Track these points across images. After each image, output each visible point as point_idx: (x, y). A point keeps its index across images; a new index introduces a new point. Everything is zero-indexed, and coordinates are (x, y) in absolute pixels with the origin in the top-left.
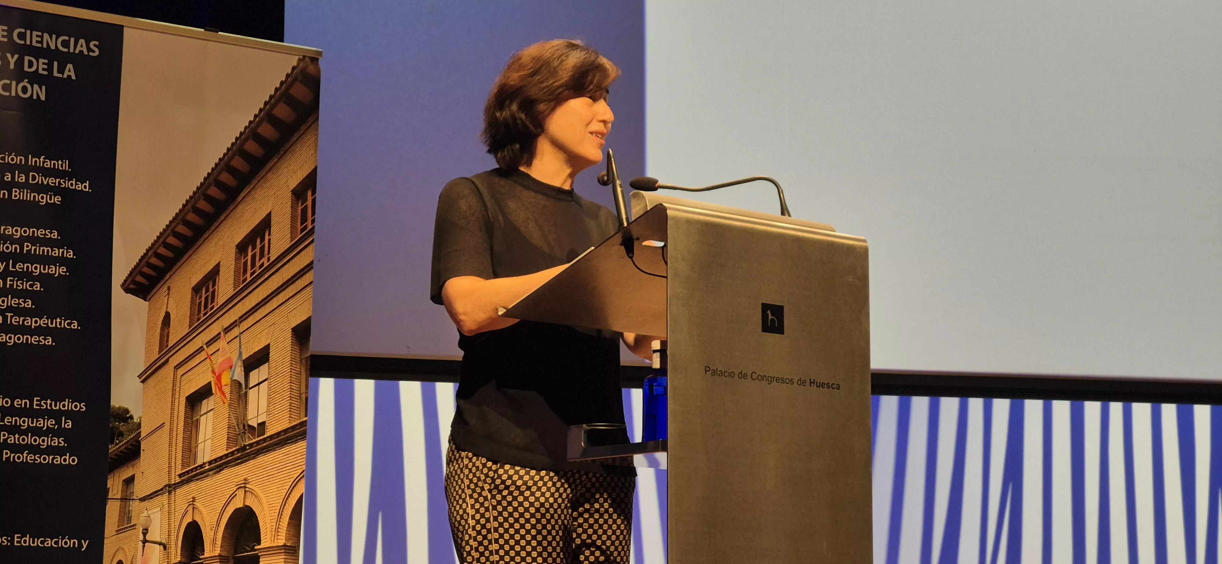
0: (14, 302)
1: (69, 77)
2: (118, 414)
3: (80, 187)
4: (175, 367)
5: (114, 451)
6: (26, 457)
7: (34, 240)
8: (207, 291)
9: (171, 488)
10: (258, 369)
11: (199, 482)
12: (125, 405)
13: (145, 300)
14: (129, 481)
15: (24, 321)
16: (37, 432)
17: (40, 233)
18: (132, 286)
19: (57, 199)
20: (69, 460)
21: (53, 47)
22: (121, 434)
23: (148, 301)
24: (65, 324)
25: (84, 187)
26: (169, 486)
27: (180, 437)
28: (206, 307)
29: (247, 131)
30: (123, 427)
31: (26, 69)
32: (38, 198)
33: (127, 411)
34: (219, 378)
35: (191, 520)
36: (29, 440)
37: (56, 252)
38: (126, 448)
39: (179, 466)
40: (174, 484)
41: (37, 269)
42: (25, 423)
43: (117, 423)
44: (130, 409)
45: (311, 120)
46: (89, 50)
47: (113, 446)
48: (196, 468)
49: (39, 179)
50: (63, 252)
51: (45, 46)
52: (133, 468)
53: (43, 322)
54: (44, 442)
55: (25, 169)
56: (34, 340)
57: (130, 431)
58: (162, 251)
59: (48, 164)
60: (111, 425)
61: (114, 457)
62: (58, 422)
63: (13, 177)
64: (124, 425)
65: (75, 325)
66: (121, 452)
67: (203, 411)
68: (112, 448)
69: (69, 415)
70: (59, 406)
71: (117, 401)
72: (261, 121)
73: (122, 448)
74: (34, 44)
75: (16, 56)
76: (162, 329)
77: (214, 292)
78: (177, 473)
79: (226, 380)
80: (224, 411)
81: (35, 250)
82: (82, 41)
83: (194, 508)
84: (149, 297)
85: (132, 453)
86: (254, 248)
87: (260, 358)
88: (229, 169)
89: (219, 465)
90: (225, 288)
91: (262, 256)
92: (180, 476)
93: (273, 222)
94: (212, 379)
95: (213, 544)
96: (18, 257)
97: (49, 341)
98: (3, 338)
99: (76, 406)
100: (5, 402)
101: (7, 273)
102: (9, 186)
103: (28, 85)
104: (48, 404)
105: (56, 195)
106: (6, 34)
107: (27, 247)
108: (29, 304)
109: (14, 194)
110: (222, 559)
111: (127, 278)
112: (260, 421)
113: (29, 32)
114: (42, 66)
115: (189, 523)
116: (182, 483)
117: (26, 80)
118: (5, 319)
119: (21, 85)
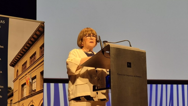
3: (2, 47)
4: (19, 79)
8: (25, 66)
9: (19, 102)
10: (34, 80)
11: (24, 100)
12: (10, 87)
14: (11, 100)
18: (11, 65)
22: (10, 92)
27: (20, 92)
28: (25, 68)
29: (31, 36)
30: (10, 91)
33: (11, 88)
34: (27, 81)
39: (20, 97)
45: (43, 34)
46: (3, 22)
48: (23, 98)
52: (12, 98)
57: (11, 91)
58: (17, 58)
60: (8, 90)
61: (9, 96)
65: (1, 72)
67: (25, 87)
68: (8, 94)
72: (34, 34)
73: (10, 94)
76: (17, 73)
79: (28, 82)
80: (28, 87)
82: (2, 21)
83: (23, 105)
84: (14, 67)
85: (12, 95)
86: (33, 58)
87: (35, 78)
88: (28, 43)
89: (28, 97)
90: (28, 65)
91: (34, 59)
92: (21, 99)
93: (36, 53)
94: (26, 82)
99: (2, 87)
111: (10, 63)
112: (35, 89)
116: (21, 101)
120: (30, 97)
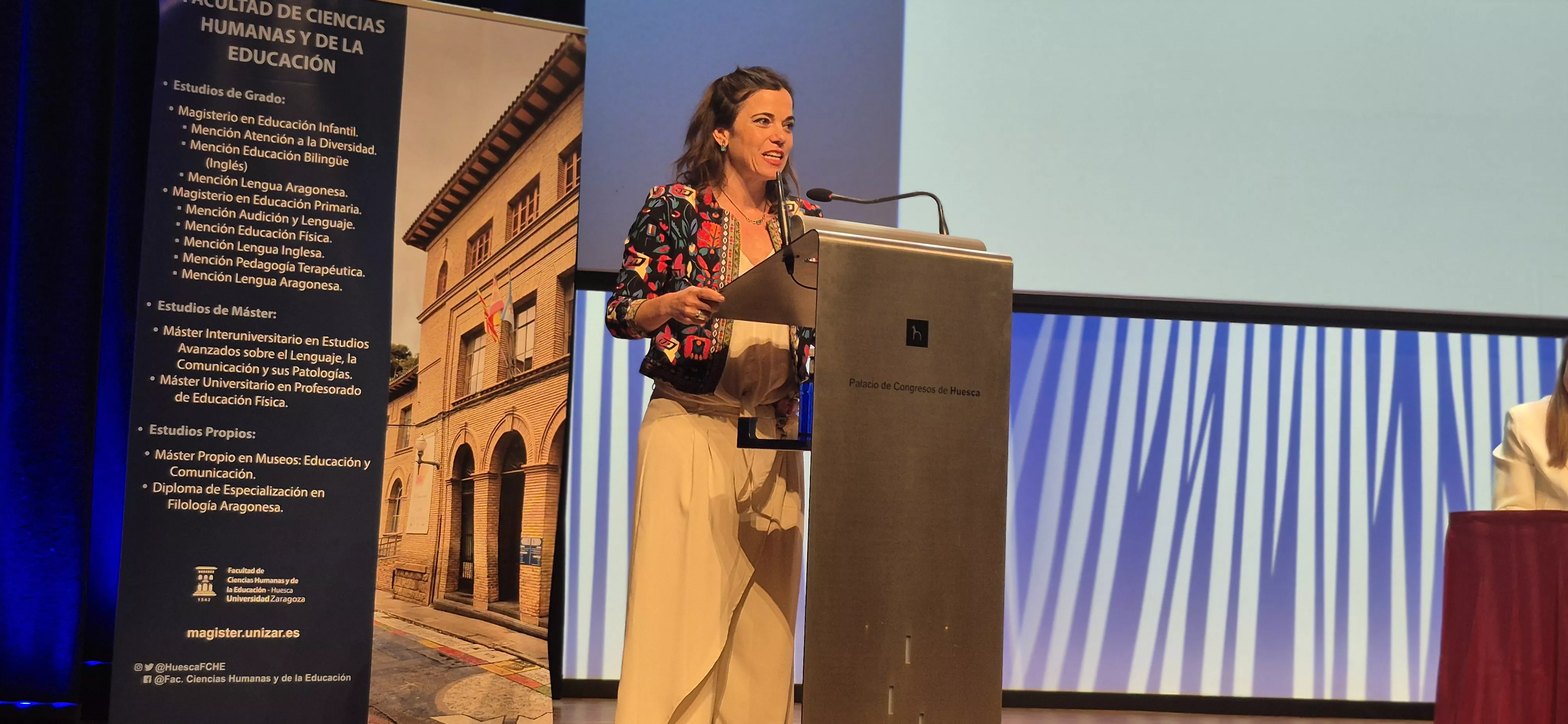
0: (306, 253)
1: (357, 52)
2: (398, 351)
3: (366, 150)
4: (451, 309)
5: (393, 384)
6: (315, 388)
7: (324, 198)
8: (481, 243)
9: (445, 415)
10: (525, 312)
11: (471, 410)
12: (404, 344)
13: (424, 249)
14: (407, 410)
15: (314, 269)
16: (325, 366)
17: (329, 192)
18: (413, 239)
19: (345, 162)
20: (354, 391)
21: (342, 25)
22: (400, 369)
23: (428, 251)
24: (351, 273)
25: (370, 151)
26: (444, 413)
27: (455, 371)
28: (480, 257)
29: (519, 100)
30: (401, 363)
31: (318, 45)
32: (328, 160)
33: (405, 348)
34: (491, 319)
35: (463, 443)
36: (318, 373)
37: (343, 209)
38: (404, 381)
39: (453, 396)
40: (448, 412)
41: (326, 224)
42: (315, 358)
43: (397, 359)
44: (409, 347)
45: (577, 90)
46: (376, 27)
47: (393, 379)
48: (469, 398)
49: (329, 144)
50: (350, 210)
51: (335, 24)
52: (411, 399)
53: (331, 270)
54: (332, 375)
55: (316, 135)
56: (323, 286)
57: (409, 366)
58: (441, 207)
59: (337, 131)
60: (391, 361)
61: (394, 389)
62: (344, 358)
63: (305, 142)
64: (403, 361)
65: (360, 274)
66: (400, 384)
67: (476, 347)
68: (392, 382)
69: (354, 352)
70: (345, 344)
71: (397, 339)
72: (532, 92)
73: (402, 381)
74: (326, 23)
75: (309, 34)
76: (440, 277)
77: (487, 244)
78: (451, 402)
79: (497, 320)
80: (495, 347)
81: (325, 207)
82: (369, 20)
83: (466, 432)
84: (428, 248)
85: (410, 385)
86: (524, 204)
87: (528, 302)
88: (503, 135)
89: (490, 395)
90: (497, 240)
91: (531, 212)
92: (454, 404)
93: (541, 182)
94: (485, 320)
95: (483, 463)
96: (309, 213)
97: (337, 288)
98: (296, 284)
99: (360, 345)
100: (297, 341)
101: (299, 227)
102: (301, 150)
103: (319, 60)
104: (335, 343)
105: (343, 158)
106: (299, 13)
107: (317, 204)
108: (319, 255)
109: (306, 157)
110: (491, 476)
111: (408, 232)
112: (527, 357)
113: (320, 12)
114: (332, 43)
115: (461, 446)
116: (455, 411)
117: (318, 55)
118: (297, 267)
119: (313, 60)
120: (502, 396)
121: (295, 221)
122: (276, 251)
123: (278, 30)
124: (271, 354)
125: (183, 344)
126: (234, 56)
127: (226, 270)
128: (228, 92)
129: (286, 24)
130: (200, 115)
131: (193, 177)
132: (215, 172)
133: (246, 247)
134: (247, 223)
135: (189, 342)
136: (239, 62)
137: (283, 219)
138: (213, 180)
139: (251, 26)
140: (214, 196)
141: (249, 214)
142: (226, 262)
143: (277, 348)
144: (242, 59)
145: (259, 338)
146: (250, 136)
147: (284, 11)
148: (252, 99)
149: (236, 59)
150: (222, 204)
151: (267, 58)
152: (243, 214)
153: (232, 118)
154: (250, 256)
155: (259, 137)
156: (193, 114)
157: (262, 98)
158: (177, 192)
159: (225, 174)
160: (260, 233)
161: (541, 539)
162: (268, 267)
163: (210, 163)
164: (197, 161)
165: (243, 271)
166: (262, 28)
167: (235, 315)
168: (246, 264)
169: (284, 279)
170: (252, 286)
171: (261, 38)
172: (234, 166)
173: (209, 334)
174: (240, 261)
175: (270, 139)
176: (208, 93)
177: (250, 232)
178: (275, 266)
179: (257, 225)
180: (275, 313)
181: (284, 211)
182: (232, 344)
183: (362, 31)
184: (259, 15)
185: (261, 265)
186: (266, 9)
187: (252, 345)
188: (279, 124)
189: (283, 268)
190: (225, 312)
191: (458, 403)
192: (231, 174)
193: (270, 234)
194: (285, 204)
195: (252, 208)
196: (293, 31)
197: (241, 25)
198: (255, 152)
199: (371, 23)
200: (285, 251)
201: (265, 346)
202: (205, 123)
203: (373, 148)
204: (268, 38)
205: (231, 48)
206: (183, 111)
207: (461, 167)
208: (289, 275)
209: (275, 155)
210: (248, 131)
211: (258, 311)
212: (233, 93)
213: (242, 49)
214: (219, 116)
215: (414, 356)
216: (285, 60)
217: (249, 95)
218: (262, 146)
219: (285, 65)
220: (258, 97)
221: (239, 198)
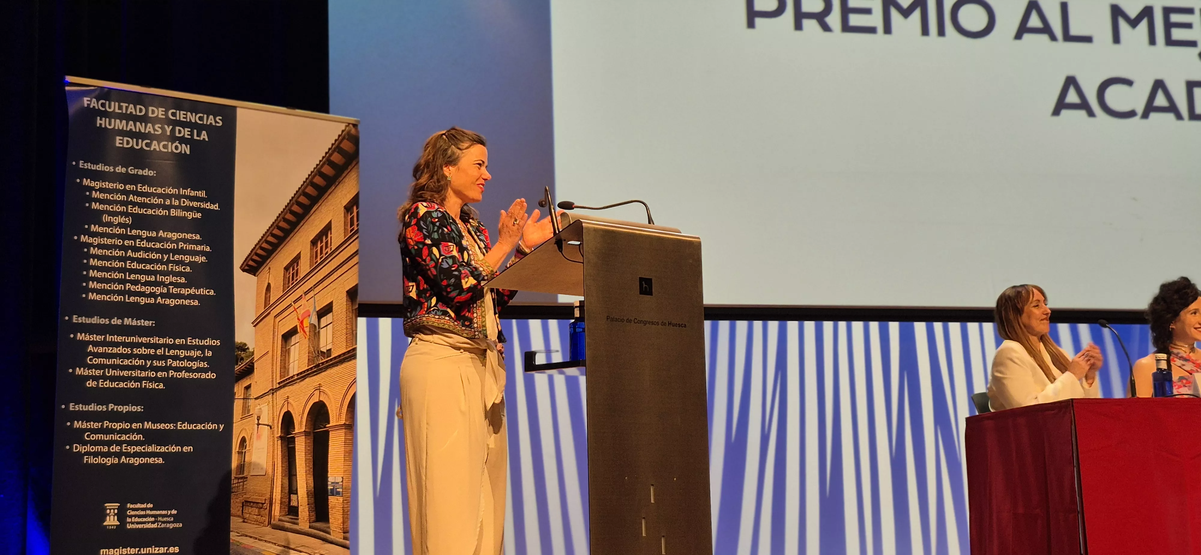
0: (174, 279)
1: (204, 139)
2: (240, 346)
3: (213, 207)
4: (275, 316)
5: (238, 369)
6: (183, 374)
7: (185, 241)
8: (293, 269)
9: (273, 391)
10: (325, 317)
11: (291, 387)
12: (244, 341)
13: (255, 275)
14: (248, 388)
15: (180, 290)
16: (190, 359)
17: (189, 236)
18: (246, 268)
19: (199, 215)
20: (211, 376)
21: (193, 121)
22: (242, 359)
23: (257, 276)
24: (206, 292)
25: (215, 207)
26: (273, 390)
27: (279, 360)
28: (293, 279)
29: (315, 170)
30: (243, 354)
31: (177, 135)
32: (187, 214)
33: (245, 345)
34: (302, 323)
35: (287, 410)
36: (185, 364)
37: (199, 248)
38: (245, 367)
39: (278, 377)
40: (275, 389)
41: (187, 259)
42: (183, 353)
43: (240, 352)
44: (247, 343)
45: (354, 163)
46: (216, 122)
47: (237, 366)
48: (289, 378)
49: (187, 203)
50: (203, 248)
51: (188, 120)
52: (250, 380)
53: (192, 291)
54: (195, 365)
55: (178, 197)
56: (186, 302)
57: (248, 357)
58: (265, 245)
59: (193, 194)
60: (236, 354)
61: (238, 373)
62: (203, 353)
63: (171, 202)
64: (244, 353)
65: (212, 293)
66: (242, 370)
67: (293, 343)
68: (237, 368)
69: (210, 348)
70: (203, 343)
71: (239, 338)
72: (324, 164)
73: (244, 367)
74: (182, 119)
75: (171, 127)
76: (266, 294)
77: (297, 270)
78: (278, 382)
79: (306, 323)
80: (305, 343)
81: (186, 247)
82: (211, 117)
83: (288, 403)
84: (257, 274)
85: (249, 370)
86: (321, 242)
87: (327, 310)
88: (305, 194)
89: (303, 376)
90: (304, 267)
91: (327, 247)
92: (279, 383)
93: (333, 226)
94: (298, 324)
95: (300, 425)
96: (175, 252)
97: (196, 303)
98: (168, 301)
99: (214, 343)
100: (170, 341)
101: (169, 261)
102: (168, 208)
103: (179, 145)
104: (196, 342)
105: (198, 212)
106: (164, 113)
107: (181, 245)
108: (183, 280)
109: (172, 212)
110: (306, 434)
111: (244, 263)
112: (328, 349)
113: (178, 112)
114: (187, 133)
115: (285, 413)
116: (280, 388)
117: (178, 142)
118: (168, 290)
119: (174, 145)
120: (311, 377)
121: (166, 257)
122: (153, 278)
123: (149, 125)
124: (152, 351)
125: (91, 346)
126: (120, 143)
127: (120, 293)
128: (117, 168)
129: (155, 121)
130: (98, 185)
131: (94, 228)
132: (109, 225)
133: (133, 277)
134: (133, 260)
135: (96, 344)
136: (123, 147)
137: (157, 256)
138: (109, 230)
139: (131, 123)
140: (109, 241)
141: (134, 253)
142: (120, 287)
143: (156, 346)
144: (125, 146)
145: (144, 340)
146: (132, 199)
147: (153, 112)
148: (133, 173)
149: (121, 146)
150: (114, 247)
151: (142, 144)
152: (130, 253)
153: (121, 187)
154: (135, 282)
155: (139, 199)
156: (93, 184)
157: (140, 172)
158: (84, 239)
159: (116, 226)
160: (141, 266)
161: (342, 477)
162: (148, 290)
163: (106, 218)
164: (96, 217)
165: (131, 294)
166: (138, 124)
167: (126, 325)
168: (133, 288)
169: (159, 298)
170: (137, 304)
171: (138, 131)
172: (122, 220)
173: (109, 338)
174: (128, 286)
175: (147, 200)
176: (103, 170)
177: (135, 265)
178: (153, 289)
179: (140, 261)
180: (154, 322)
181: (158, 251)
182: (125, 345)
183: (206, 125)
184: (136, 115)
185: (143, 289)
186: (141, 110)
187: (139, 345)
188: (152, 190)
189: (158, 290)
190: (119, 322)
191: (281, 382)
192: (121, 225)
193: (149, 267)
194: (158, 245)
195: (136, 249)
196: (160, 126)
197: (124, 122)
198: (136, 210)
199: (213, 119)
200: (159, 278)
201: (148, 346)
202: (101, 190)
203: (217, 205)
204: (143, 131)
205: (118, 138)
206: (86, 182)
207: (278, 217)
208: (162, 295)
209: (150, 212)
210: (131, 195)
211: (143, 321)
212: (120, 169)
213: (125, 139)
214: (111, 186)
215: (251, 350)
216: (155, 146)
217: (132, 171)
218: (142, 205)
219: (155, 149)
220: (137, 172)
221: (127, 242)
